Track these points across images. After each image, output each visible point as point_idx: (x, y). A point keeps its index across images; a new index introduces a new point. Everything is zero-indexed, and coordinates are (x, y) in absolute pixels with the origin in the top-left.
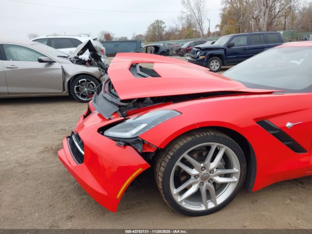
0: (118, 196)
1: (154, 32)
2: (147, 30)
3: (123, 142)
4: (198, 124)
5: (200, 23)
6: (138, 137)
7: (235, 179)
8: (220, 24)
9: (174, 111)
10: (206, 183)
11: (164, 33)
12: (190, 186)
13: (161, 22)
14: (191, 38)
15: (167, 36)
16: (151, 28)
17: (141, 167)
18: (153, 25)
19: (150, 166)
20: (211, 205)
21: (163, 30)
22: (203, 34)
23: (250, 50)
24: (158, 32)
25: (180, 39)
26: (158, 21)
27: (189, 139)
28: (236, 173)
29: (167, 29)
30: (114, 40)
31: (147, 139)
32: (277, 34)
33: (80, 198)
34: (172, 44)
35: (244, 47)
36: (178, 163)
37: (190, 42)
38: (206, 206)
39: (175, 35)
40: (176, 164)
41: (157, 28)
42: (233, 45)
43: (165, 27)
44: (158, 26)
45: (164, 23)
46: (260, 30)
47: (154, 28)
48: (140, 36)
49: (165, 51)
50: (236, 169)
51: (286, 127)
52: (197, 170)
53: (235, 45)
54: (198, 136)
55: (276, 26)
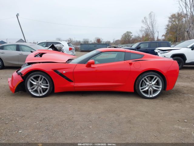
0: (15, 88)
1: (125, 38)
2: (121, 37)
5: (153, 34)
8: (165, 34)
10: (39, 87)
11: (131, 39)
13: (130, 32)
15: (133, 41)
16: (124, 36)
18: (125, 34)
21: (131, 37)
24: (128, 39)
26: (128, 32)
29: (133, 37)
30: (102, 43)
41: (127, 36)
43: (132, 35)
44: (128, 35)
45: (132, 33)
47: (126, 36)
48: (118, 40)
52: (36, 83)
53: (141, 47)
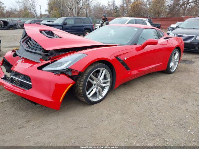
0: (61, 100)
3: (59, 72)
4: (97, 59)
5: (34, 7)
6: (68, 68)
7: (109, 84)
8: (48, 9)
9: (84, 54)
10: (99, 87)
11: (5, 11)
12: (92, 90)
14: (28, 17)
17: (71, 84)
19: (75, 83)
20: (101, 98)
21: (3, 9)
22: (36, 15)
23: (77, 27)
25: (19, 17)
27: (93, 67)
28: (109, 81)
31: (74, 68)
32: (89, 19)
33: (26, 112)
34: (16, 21)
35: (72, 25)
36: (89, 79)
37: (31, 20)
38: (99, 98)
39: (15, 14)
40: (88, 80)
42: (66, 24)
43: (5, 7)
45: (3, 4)
46: (74, 15)
49: (13, 25)
50: (109, 80)
51: (124, 60)
52: (96, 81)
53: (68, 24)
54: (96, 65)
55: (82, 14)
